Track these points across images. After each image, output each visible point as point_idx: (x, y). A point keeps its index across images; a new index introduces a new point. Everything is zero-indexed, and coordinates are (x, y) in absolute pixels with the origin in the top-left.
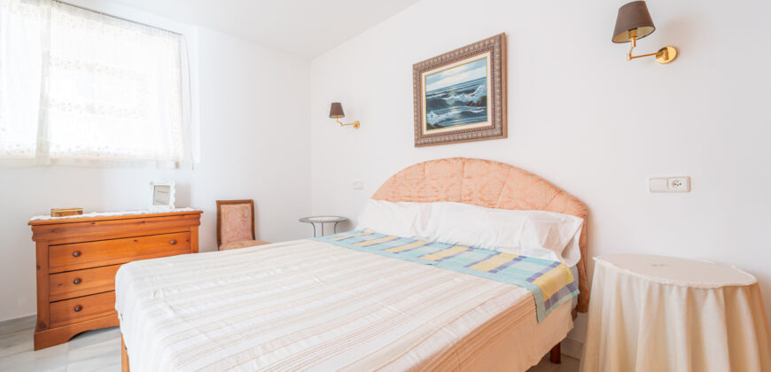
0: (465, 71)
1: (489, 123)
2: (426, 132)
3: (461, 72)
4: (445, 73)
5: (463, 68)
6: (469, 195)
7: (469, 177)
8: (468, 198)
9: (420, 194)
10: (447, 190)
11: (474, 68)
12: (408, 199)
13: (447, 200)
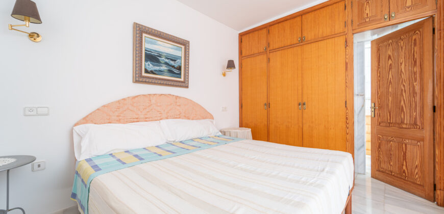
0: (172, 48)
1: (182, 79)
2: (144, 74)
3: (169, 48)
4: (159, 43)
5: (170, 46)
6: (179, 115)
7: (179, 106)
8: (178, 116)
9: (147, 117)
10: (168, 112)
11: (176, 49)
12: (136, 120)
13: (167, 118)
